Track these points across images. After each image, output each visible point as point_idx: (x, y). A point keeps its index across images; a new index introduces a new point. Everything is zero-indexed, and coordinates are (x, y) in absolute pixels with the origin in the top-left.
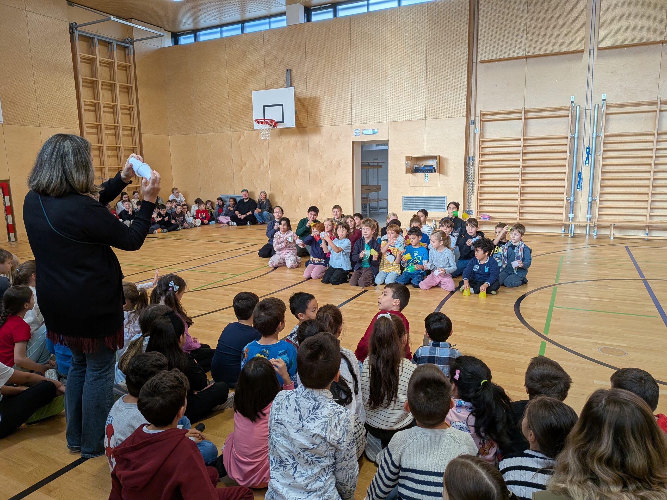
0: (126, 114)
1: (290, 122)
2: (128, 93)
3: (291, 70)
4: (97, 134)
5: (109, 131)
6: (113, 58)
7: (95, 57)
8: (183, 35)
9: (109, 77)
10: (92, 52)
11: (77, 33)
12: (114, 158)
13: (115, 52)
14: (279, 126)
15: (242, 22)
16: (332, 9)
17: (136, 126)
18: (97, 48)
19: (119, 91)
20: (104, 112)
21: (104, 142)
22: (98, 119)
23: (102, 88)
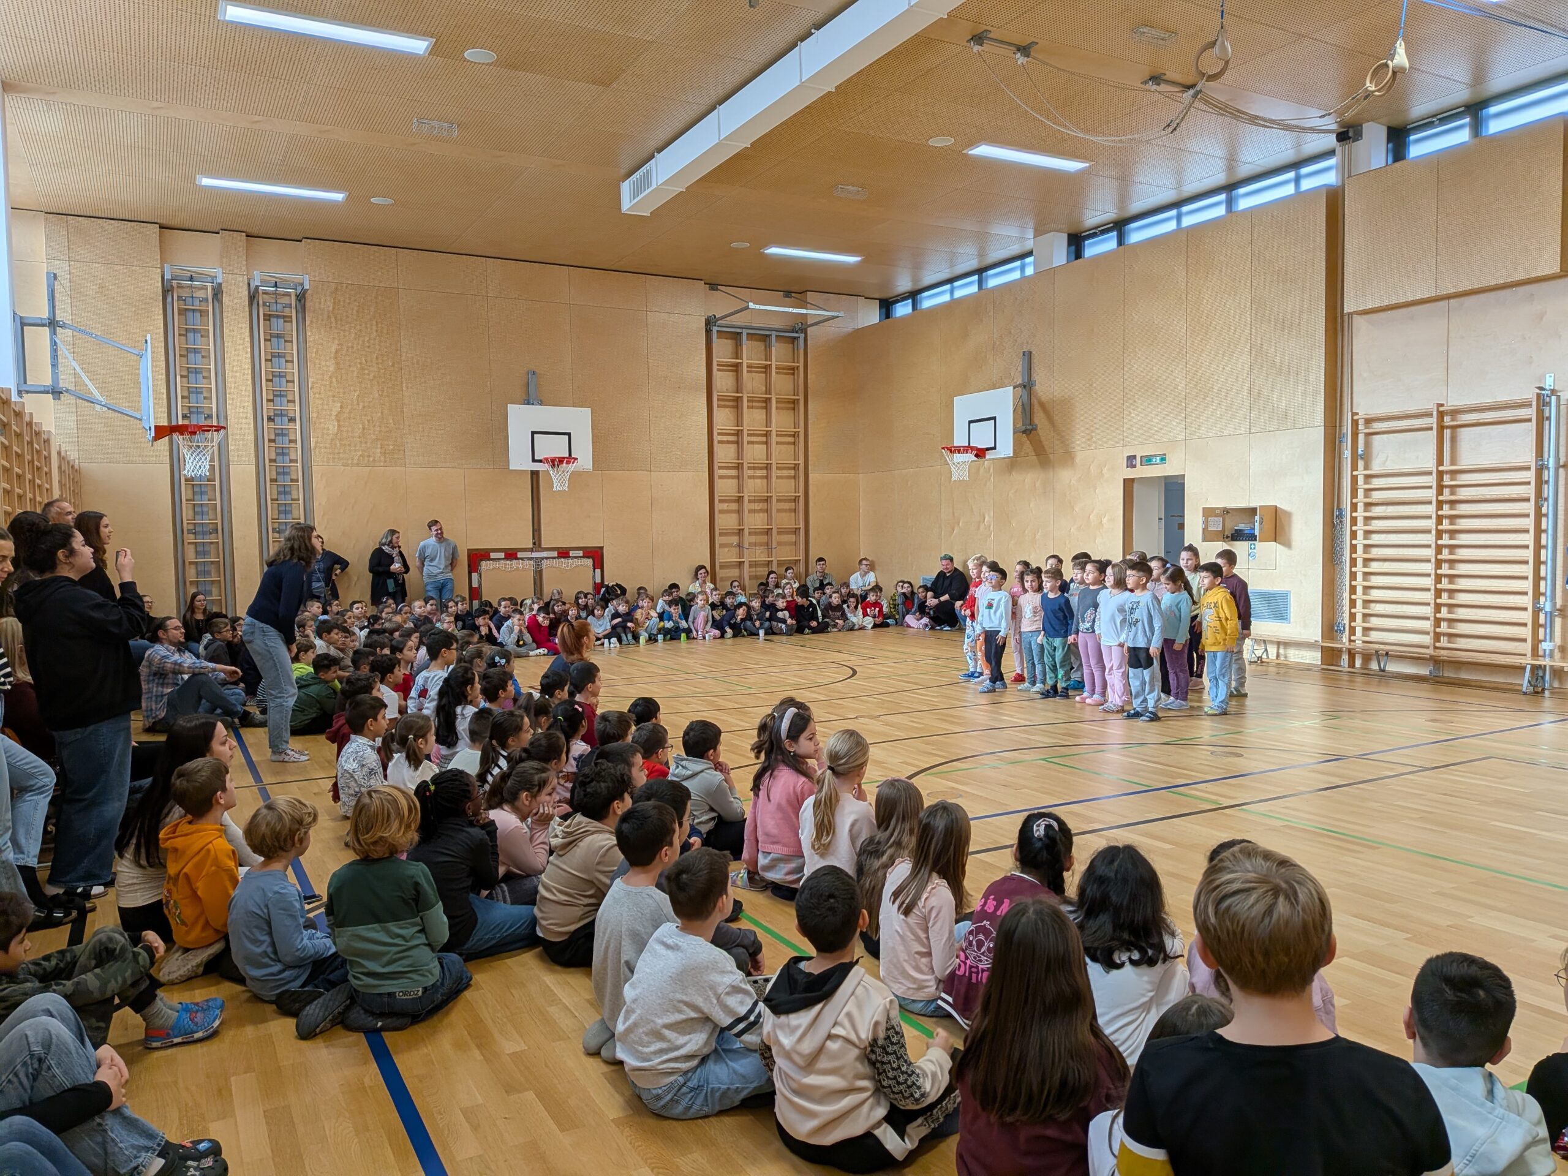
0: (789, 443)
1: (1006, 448)
2: (794, 409)
3: (1030, 353)
4: (738, 477)
5: (757, 471)
6: (770, 360)
7: (741, 361)
8: (897, 301)
9: (764, 389)
10: (737, 354)
11: (715, 329)
12: (761, 514)
13: (773, 349)
14: (990, 455)
15: (980, 271)
16: (1115, 233)
17: (801, 461)
18: (744, 347)
19: (777, 408)
20: (749, 443)
21: (745, 490)
22: (739, 454)
23: (748, 407)
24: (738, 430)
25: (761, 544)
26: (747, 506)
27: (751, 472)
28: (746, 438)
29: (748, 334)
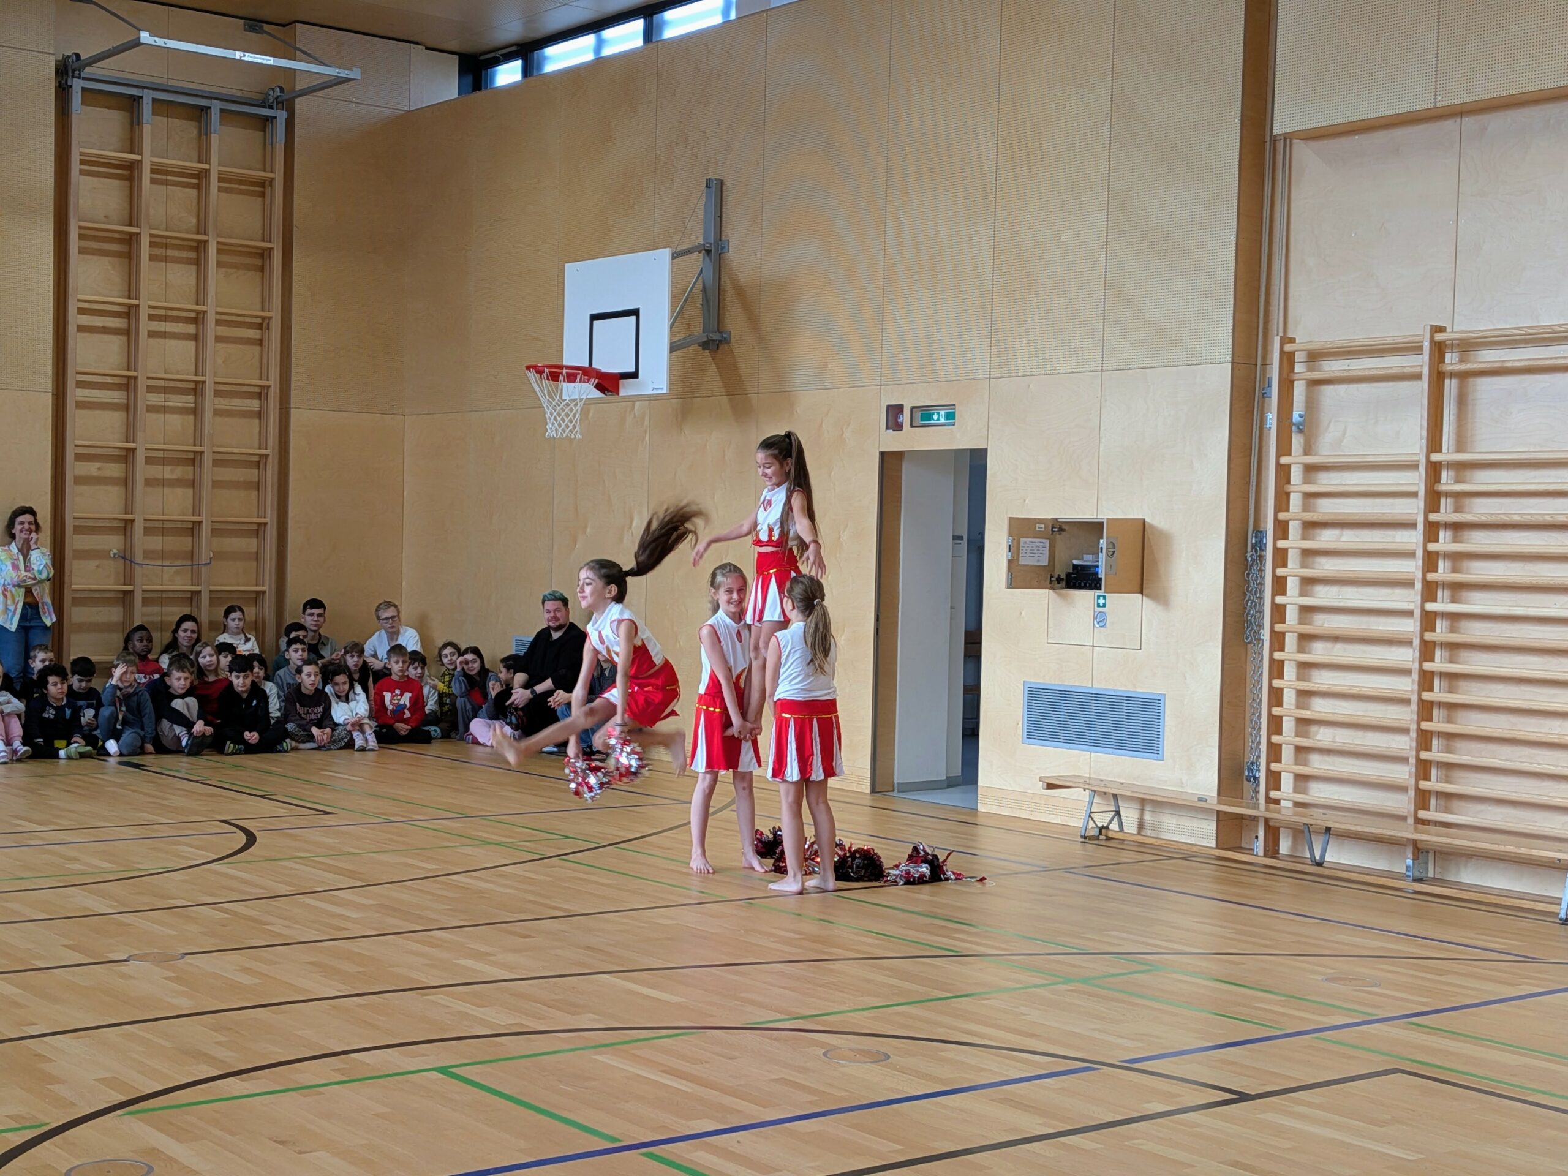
6: (208, 162)
7: (138, 157)
8: (496, 60)
10: (130, 141)
12: (179, 491)
13: (215, 138)
17: (274, 382)
18: (147, 128)
19: (220, 264)
20: (152, 334)
21: (140, 435)
22: (131, 358)
23: (152, 258)
24: (130, 306)
25: (174, 555)
26: (142, 471)
27: (155, 399)
28: (145, 325)
29: (154, 100)
